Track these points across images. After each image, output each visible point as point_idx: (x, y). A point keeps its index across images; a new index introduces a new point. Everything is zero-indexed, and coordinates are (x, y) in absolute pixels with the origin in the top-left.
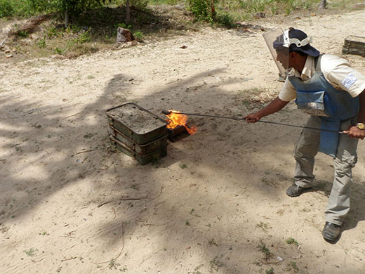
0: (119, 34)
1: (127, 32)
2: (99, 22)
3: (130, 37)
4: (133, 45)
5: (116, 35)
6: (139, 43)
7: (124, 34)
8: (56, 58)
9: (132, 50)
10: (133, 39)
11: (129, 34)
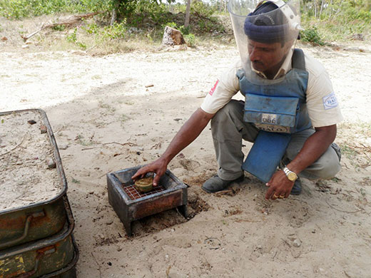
0: (166, 34)
1: (177, 33)
2: (152, 25)
3: (179, 40)
4: (181, 50)
5: (162, 35)
6: (189, 48)
7: (172, 34)
8: (75, 53)
9: (177, 55)
10: (182, 42)
11: (178, 36)
